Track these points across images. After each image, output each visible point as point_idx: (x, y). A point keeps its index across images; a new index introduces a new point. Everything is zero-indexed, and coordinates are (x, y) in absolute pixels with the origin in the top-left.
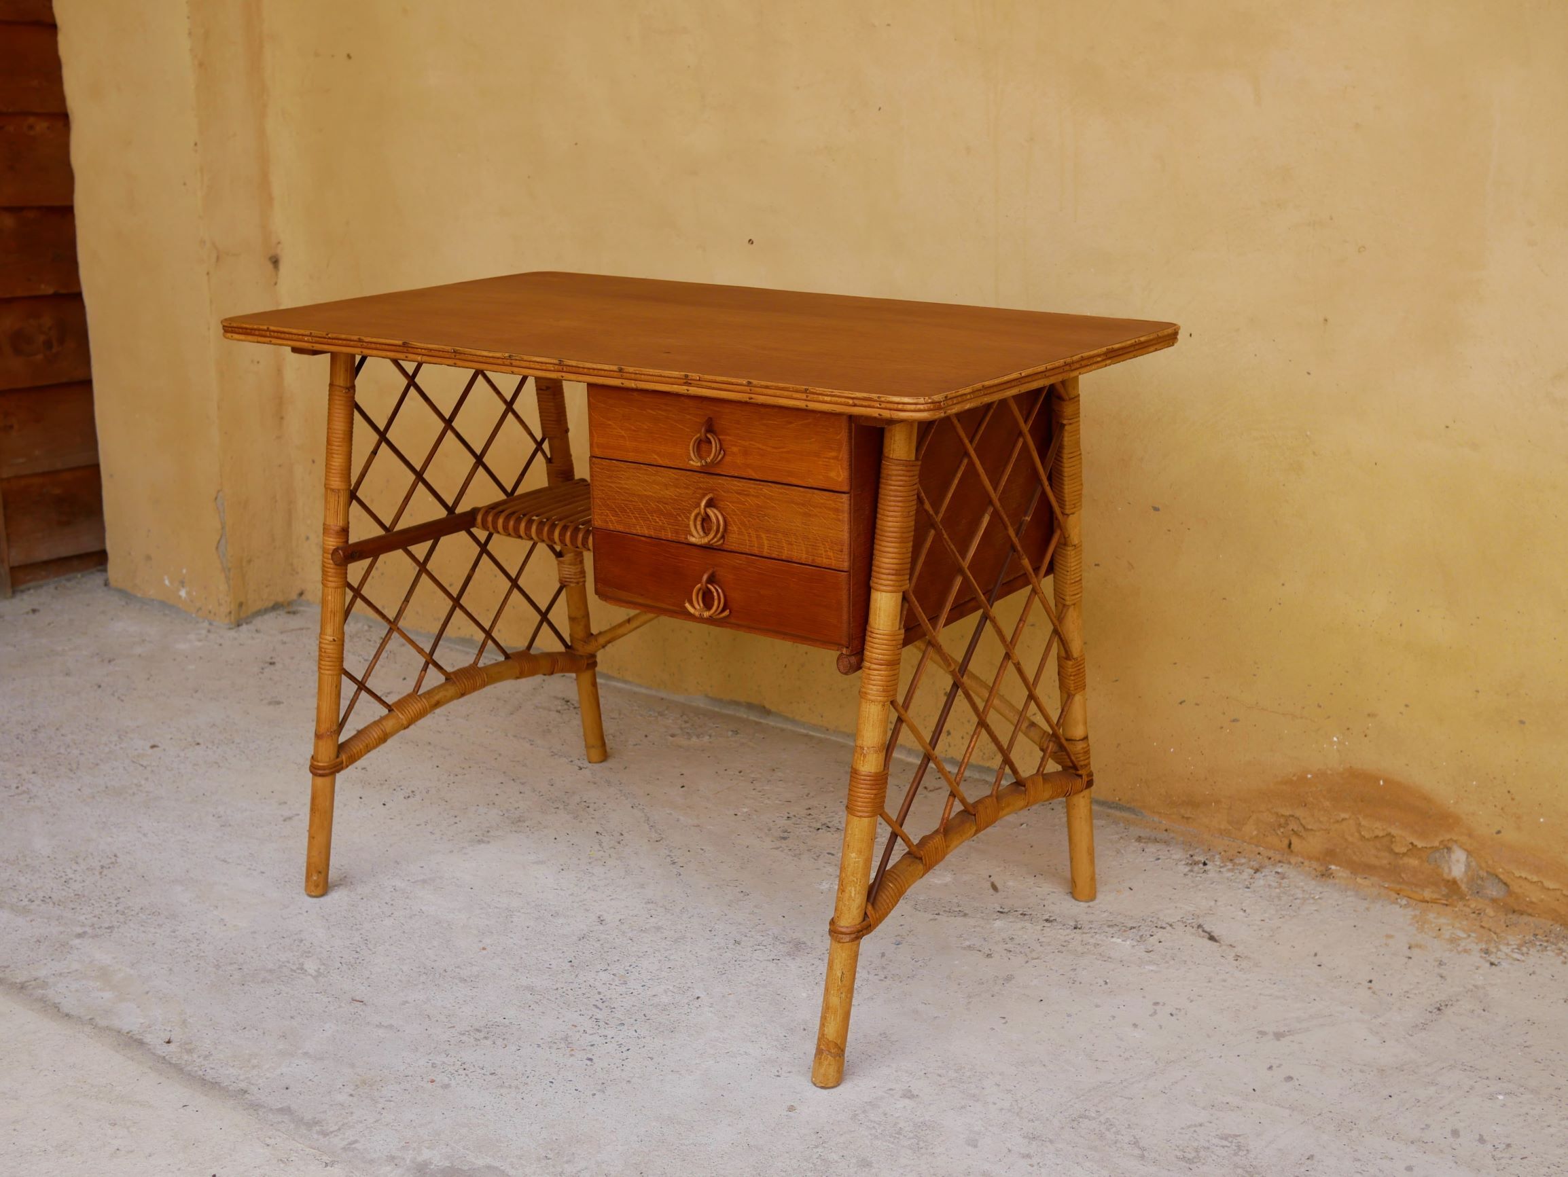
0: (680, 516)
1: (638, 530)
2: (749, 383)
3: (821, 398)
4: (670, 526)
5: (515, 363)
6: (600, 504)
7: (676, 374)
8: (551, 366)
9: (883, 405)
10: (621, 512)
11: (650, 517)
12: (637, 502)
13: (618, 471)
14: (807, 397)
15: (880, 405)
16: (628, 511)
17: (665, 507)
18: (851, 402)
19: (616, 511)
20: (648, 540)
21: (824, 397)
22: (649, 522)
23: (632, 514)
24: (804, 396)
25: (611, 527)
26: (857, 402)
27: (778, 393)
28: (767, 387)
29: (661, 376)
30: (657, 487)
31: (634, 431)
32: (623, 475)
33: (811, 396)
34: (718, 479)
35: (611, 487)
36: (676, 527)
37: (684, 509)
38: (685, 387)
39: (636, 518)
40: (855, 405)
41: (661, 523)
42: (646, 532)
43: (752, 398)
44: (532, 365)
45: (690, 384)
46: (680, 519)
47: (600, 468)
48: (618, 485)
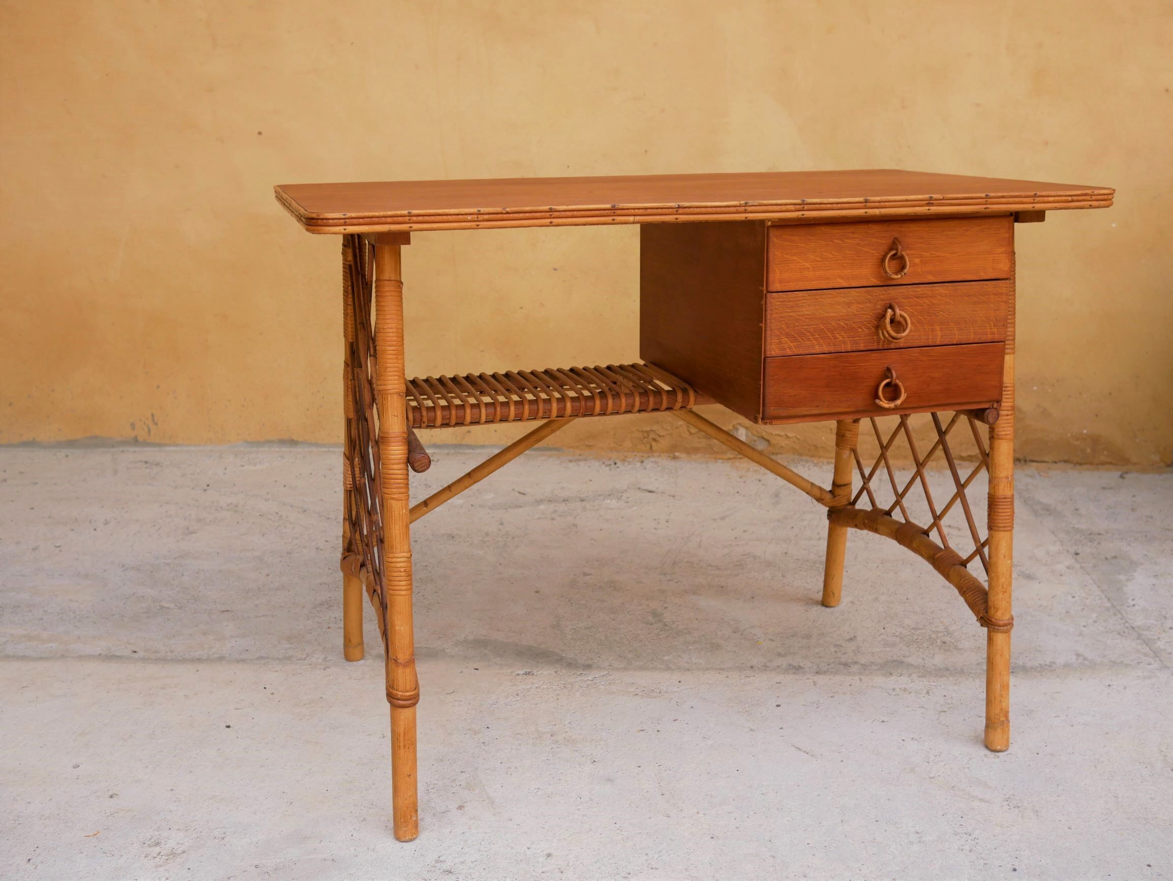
0: (861, 328)
1: (817, 349)
2: (987, 195)
3: (1046, 199)
4: (850, 339)
5: (749, 209)
6: (778, 334)
7: (920, 197)
8: (792, 206)
9: (1094, 198)
10: (799, 337)
11: (831, 336)
12: (818, 324)
13: (800, 300)
14: (1034, 200)
15: (1091, 198)
16: (808, 334)
17: (846, 324)
18: (1070, 198)
19: (795, 337)
20: (827, 356)
21: (1048, 198)
22: (828, 340)
23: (812, 336)
24: (1031, 200)
25: (789, 352)
26: (1075, 198)
27: (1011, 200)
28: (1003, 197)
29: (907, 201)
30: (839, 307)
31: (820, 261)
32: (804, 303)
33: (1037, 199)
34: (900, 289)
35: (791, 316)
36: (856, 339)
37: (865, 321)
38: (928, 208)
39: (816, 339)
40: (1073, 201)
41: (841, 339)
42: (826, 349)
43: (987, 208)
44: (771, 208)
45: (932, 203)
46: (860, 330)
47: (781, 302)
48: (798, 313)
